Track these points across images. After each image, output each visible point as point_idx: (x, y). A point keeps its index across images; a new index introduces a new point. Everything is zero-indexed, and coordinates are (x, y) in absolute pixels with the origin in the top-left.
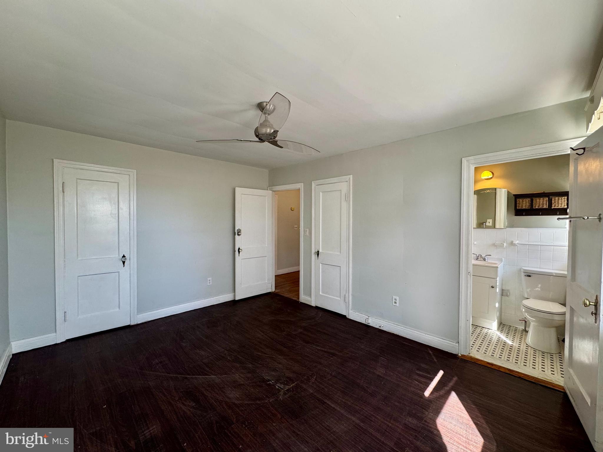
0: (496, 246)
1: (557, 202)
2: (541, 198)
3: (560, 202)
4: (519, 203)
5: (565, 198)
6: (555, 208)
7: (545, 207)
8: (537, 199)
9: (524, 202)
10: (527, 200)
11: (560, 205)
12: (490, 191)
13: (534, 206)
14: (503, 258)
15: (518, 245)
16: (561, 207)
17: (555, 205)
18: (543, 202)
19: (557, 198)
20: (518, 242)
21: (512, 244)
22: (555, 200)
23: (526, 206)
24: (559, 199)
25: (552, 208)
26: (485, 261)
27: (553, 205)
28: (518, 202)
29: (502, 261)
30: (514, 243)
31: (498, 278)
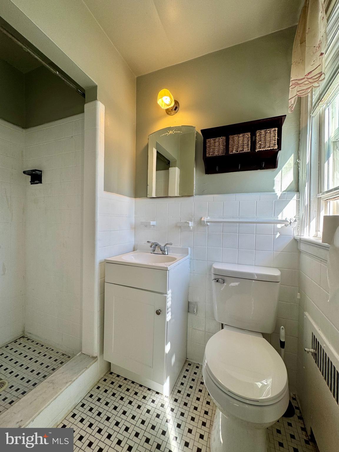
0: (180, 227)
1: (263, 139)
2: (240, 134)
3: (268, 139)
4: (210, 147)
5: (275, 130)
6: (260, 150)
7: (246, 150)
8: (234, 137)
9: (217, 144)
10: (221, 140)
11: (268, 145)
12: (173, 132)
13: (230, 149)
14: (189, 248)
15: (209, 224)
16: (269, 149)
17: (260, 144)
18: (243, 141)
19: (263, 132)
20: (209, 218)
21: (201, 223)
22: (261, 133)
23: (219, 151)
24: (266, 133)
25: (256, 151)
26: (163, 254)
27: (258, 145)
28: (208, 144)
29: (188, 253)
30: (203, 221)
31: (169, 292)
